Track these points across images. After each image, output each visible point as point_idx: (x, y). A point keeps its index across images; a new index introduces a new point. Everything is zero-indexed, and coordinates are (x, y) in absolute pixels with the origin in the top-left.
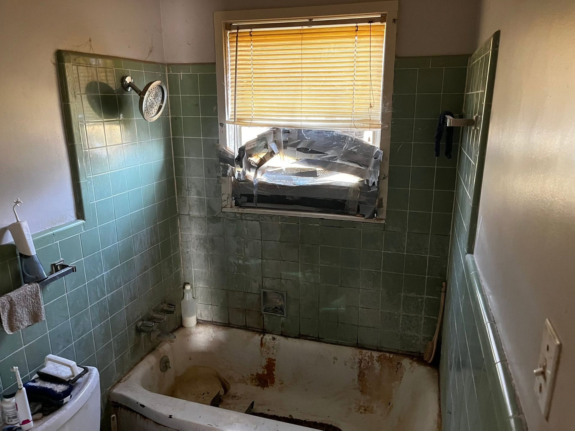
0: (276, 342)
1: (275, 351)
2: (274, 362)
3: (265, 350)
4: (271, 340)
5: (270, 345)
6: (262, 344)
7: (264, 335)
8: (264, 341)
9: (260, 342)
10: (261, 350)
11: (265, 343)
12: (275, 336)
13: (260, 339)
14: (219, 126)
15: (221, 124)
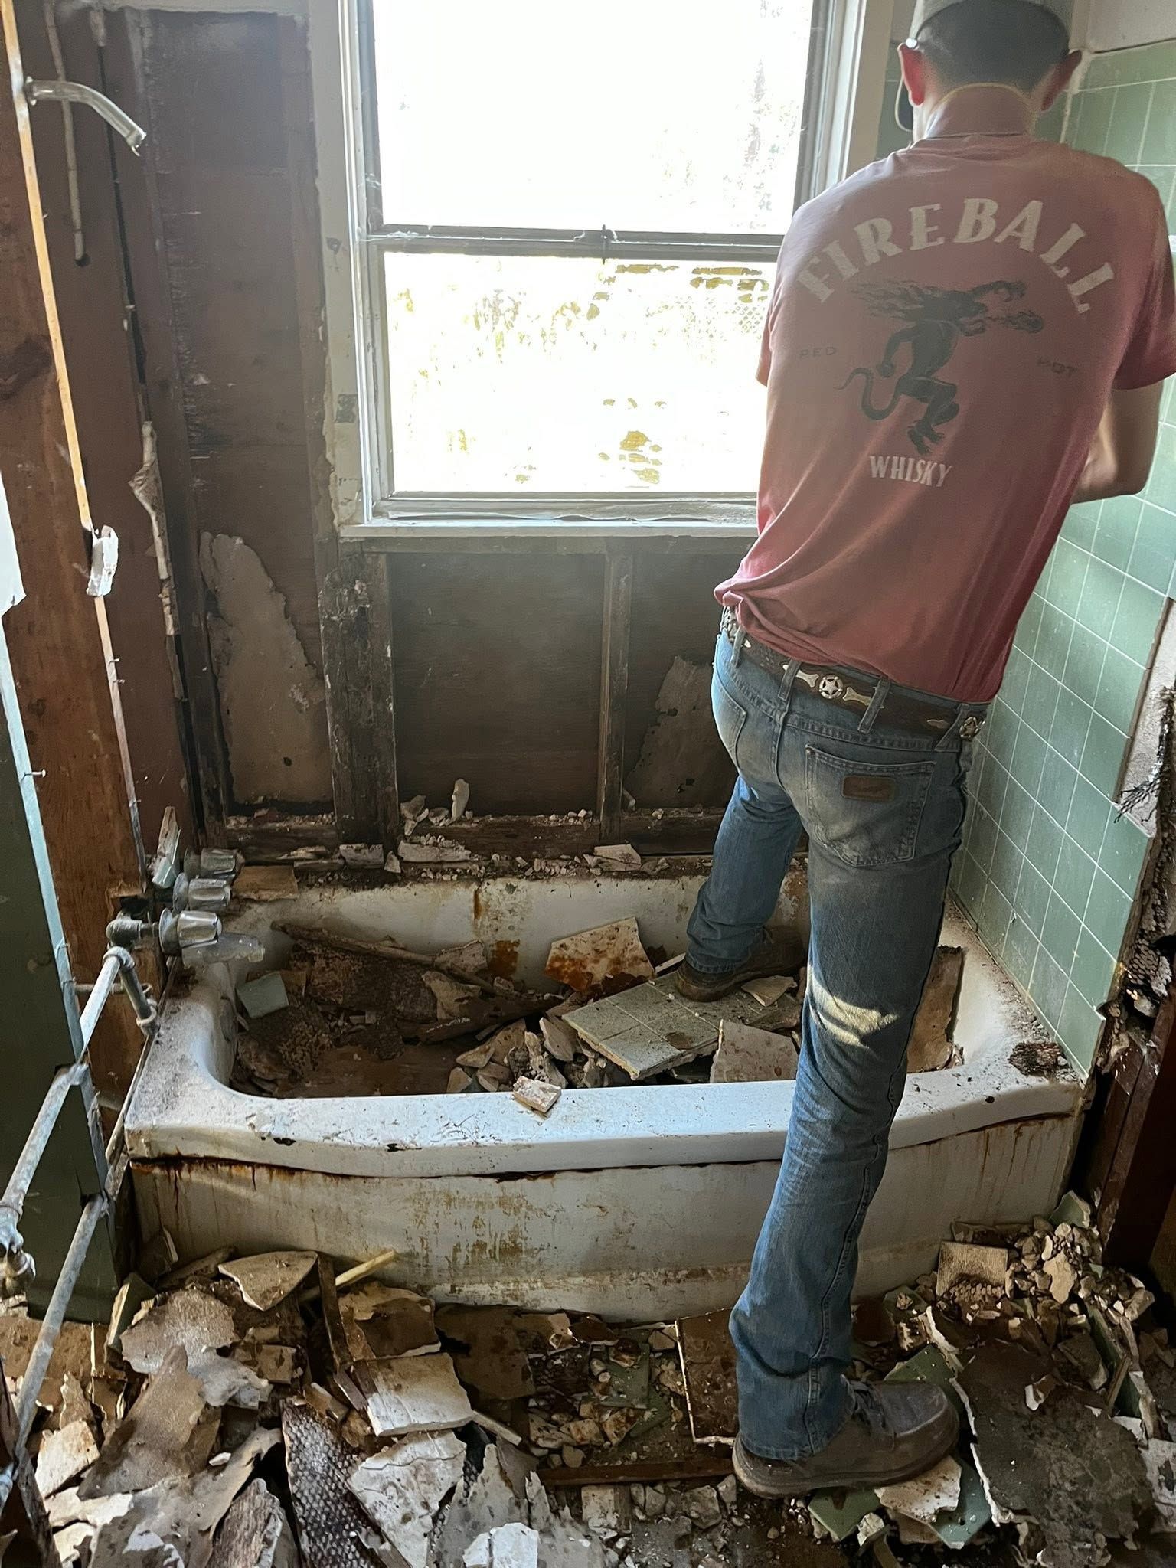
0: (520, 897)
1: (517, 919)
2: (516, 949)
3: (487, 923)
4: (505, 892)
5: (503, 908)
6: (477, 910)
7: (480, 884)
8: (483, 898)
9: (472, 905)
10: (475, 925)
11: (487, 905)
12: (514, 882)
13: (472, 895)
14: (325, 248)
15: (332, 242)
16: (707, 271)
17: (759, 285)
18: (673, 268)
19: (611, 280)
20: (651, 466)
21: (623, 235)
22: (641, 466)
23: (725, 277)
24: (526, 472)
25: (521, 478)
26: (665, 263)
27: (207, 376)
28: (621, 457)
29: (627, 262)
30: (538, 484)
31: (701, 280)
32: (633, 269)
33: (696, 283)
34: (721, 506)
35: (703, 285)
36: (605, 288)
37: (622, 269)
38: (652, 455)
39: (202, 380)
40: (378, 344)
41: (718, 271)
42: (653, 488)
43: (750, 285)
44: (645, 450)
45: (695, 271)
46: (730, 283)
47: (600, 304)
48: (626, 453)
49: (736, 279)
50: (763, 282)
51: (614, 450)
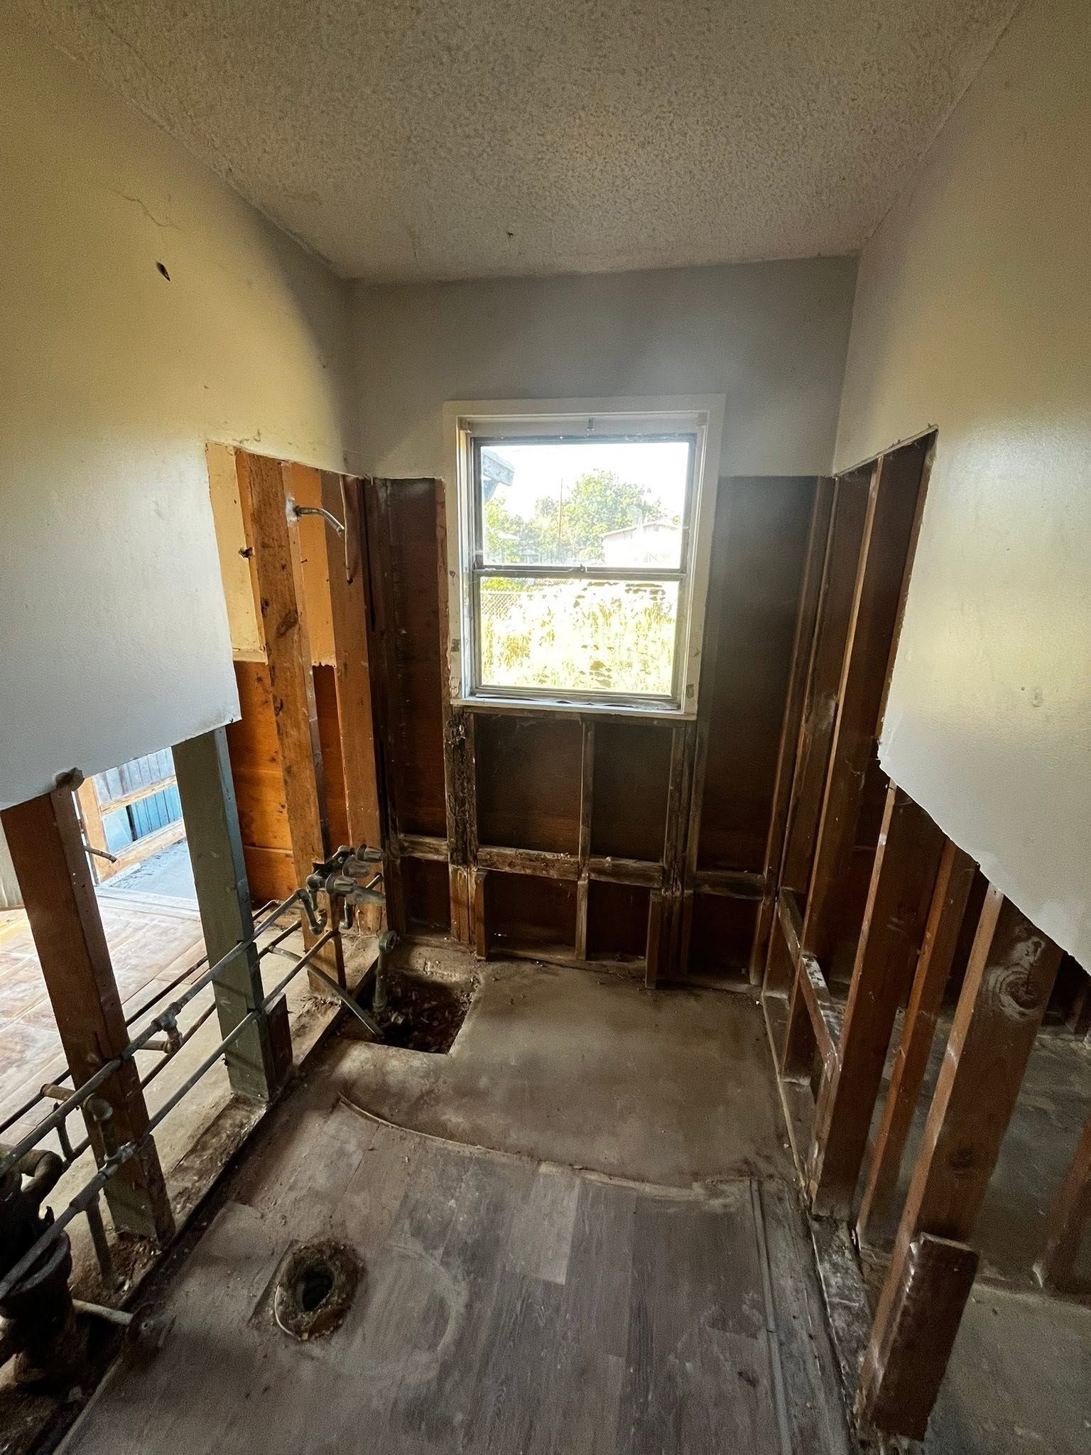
14: (449, 575)
15: (451, 572)
16: (632, 585)
17: (660, 592)
18: (616, 584)
19: (585, 589)
20: (606, 678)
21: (590, 569)
22: (601, 678)
23: (643, 588)
24: (544, 679)
25: (541, 681)
26: (612, 582)
27: (406, 630)
28: (591, 674)
29: (594, 581)
30: (548, 685)
31: (630, 590)
32: (596, 584)
33: (627, 591)
34: (640, 701)
35: (631, 592)
36: (582, 593)
37: (590, 584)
38: (606, 673)
39: (404, 632)
40: (476, 617)
41: (638, 585)
42: (607, 690)
43: (656, 592)
44: (603, 670)
45: (628, 585)
46: (645, 591)
47: (579, 600)
48: (594, 672)
49: (648, 589)
50: (663, 591)
51: (587, 670)
